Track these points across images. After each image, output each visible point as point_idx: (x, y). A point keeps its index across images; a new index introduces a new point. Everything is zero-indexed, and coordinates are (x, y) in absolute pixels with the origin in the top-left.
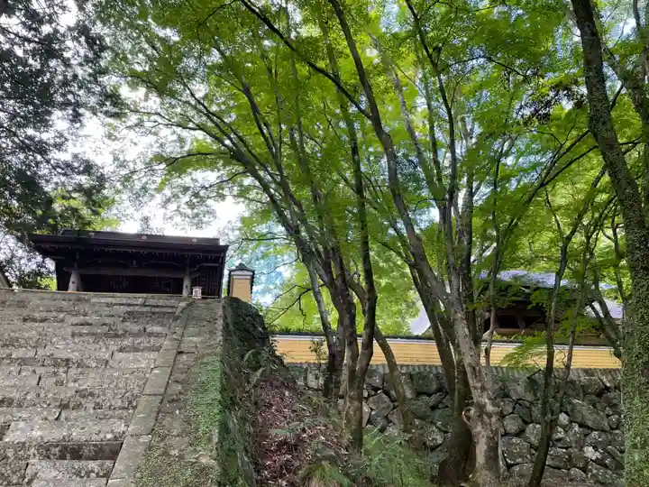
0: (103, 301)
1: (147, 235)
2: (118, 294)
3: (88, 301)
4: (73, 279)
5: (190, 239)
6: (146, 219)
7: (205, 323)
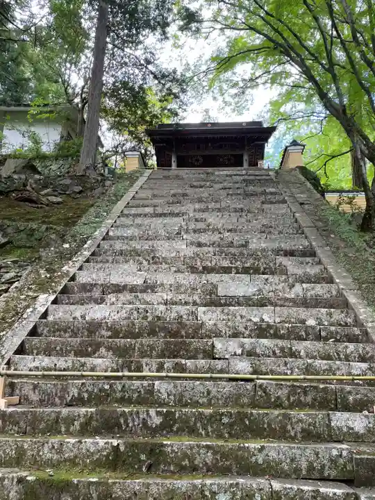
0: (222, 173)
1: (211, 123)
2: (232, 168)
3: (213, 174)
4: (173, 159)
5: (240, 124)
6: (207, 111)
7: (299, 185)
